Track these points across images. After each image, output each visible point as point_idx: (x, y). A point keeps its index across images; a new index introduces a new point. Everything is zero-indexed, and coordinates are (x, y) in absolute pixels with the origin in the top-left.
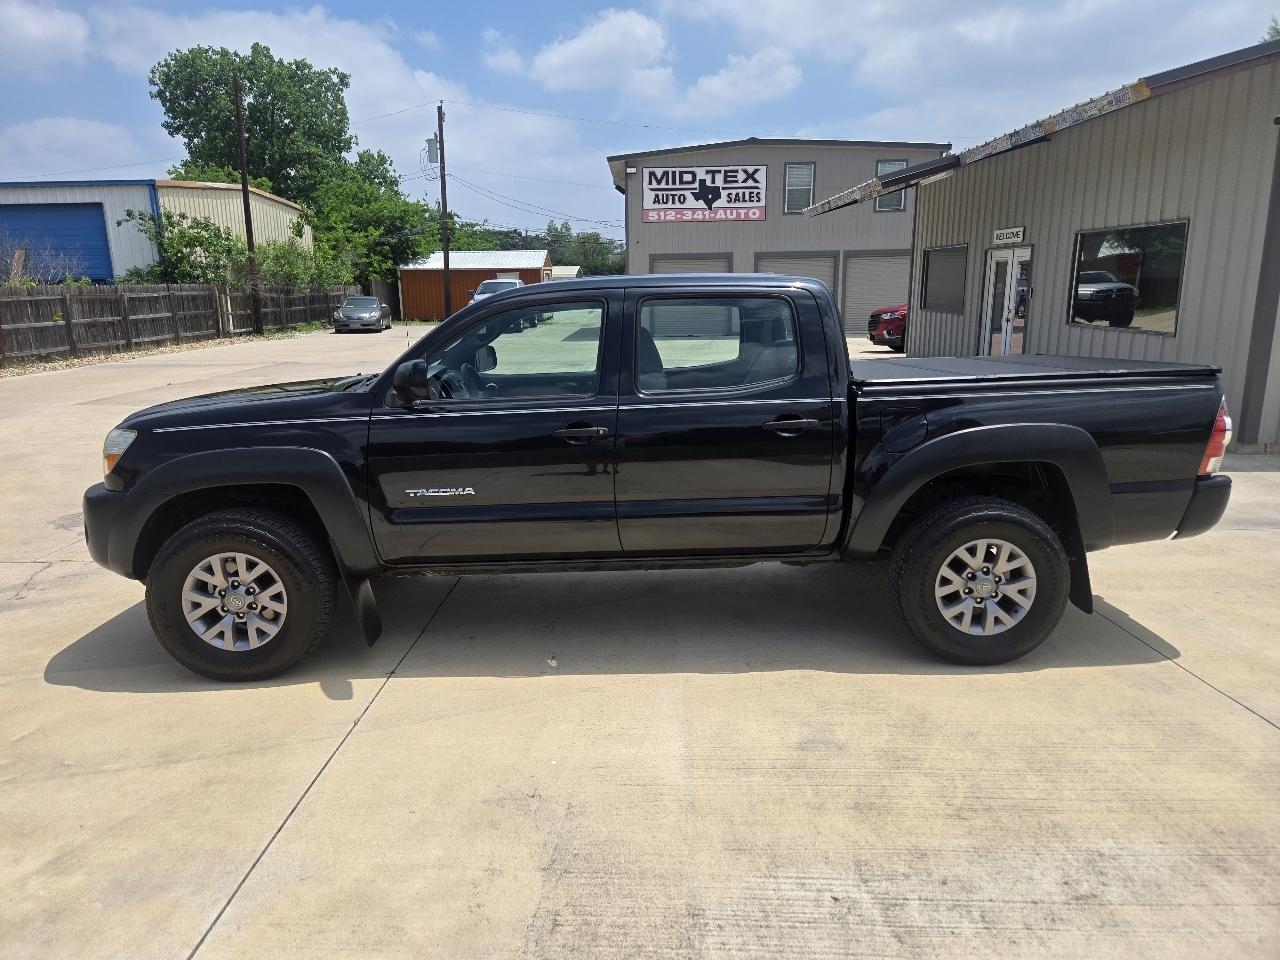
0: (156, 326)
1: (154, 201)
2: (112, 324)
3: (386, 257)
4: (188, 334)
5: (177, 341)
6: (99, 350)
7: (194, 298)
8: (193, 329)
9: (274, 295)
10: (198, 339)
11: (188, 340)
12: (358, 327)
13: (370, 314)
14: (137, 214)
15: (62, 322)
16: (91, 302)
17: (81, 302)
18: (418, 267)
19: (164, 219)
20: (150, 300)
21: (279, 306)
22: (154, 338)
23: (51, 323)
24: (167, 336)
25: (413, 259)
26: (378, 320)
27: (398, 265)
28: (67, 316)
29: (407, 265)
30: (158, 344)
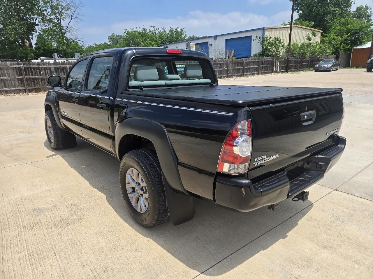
0: (253, 70)
1: (264, 33)
2: (240, 69)
3: (348, 45)
4: (263, 72)
5: (258, 74)
6: (235, 76)
7: (267, 61)
8: (264, 71)
9: (296, 60)
10: (265, 73)
11: (262, 74)
12: (322, 69)
13: (328, 65)
14: (258, 37)
15: (226, 69)
16: (235, 63)
17: (232, 63)
18: (361, 47)
19: (265, 38)
20: (252, 62)
21: (297, 63)
22: (251, 73)
23: (223, 69)
24: (255, 72)
25: (360, 44)
26: (331, 67)
27: (353, 47)
28: (227, 67)
29: (357, 47)
30: (252, 74)
